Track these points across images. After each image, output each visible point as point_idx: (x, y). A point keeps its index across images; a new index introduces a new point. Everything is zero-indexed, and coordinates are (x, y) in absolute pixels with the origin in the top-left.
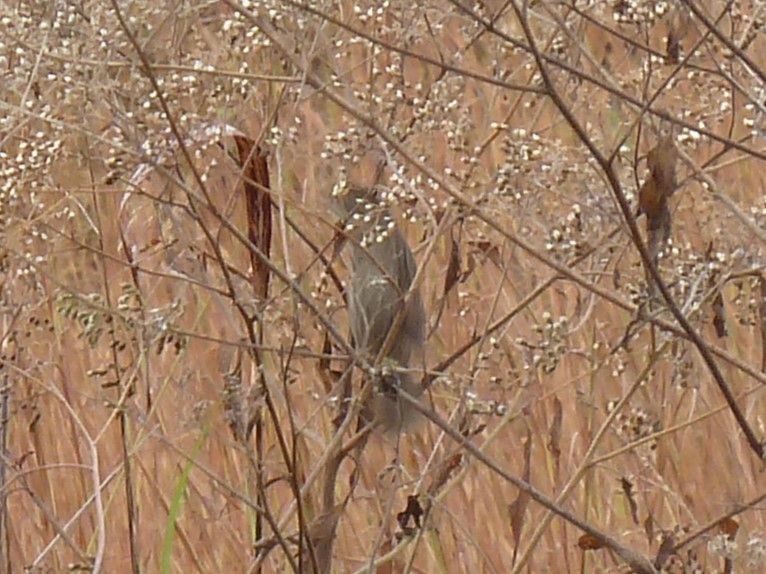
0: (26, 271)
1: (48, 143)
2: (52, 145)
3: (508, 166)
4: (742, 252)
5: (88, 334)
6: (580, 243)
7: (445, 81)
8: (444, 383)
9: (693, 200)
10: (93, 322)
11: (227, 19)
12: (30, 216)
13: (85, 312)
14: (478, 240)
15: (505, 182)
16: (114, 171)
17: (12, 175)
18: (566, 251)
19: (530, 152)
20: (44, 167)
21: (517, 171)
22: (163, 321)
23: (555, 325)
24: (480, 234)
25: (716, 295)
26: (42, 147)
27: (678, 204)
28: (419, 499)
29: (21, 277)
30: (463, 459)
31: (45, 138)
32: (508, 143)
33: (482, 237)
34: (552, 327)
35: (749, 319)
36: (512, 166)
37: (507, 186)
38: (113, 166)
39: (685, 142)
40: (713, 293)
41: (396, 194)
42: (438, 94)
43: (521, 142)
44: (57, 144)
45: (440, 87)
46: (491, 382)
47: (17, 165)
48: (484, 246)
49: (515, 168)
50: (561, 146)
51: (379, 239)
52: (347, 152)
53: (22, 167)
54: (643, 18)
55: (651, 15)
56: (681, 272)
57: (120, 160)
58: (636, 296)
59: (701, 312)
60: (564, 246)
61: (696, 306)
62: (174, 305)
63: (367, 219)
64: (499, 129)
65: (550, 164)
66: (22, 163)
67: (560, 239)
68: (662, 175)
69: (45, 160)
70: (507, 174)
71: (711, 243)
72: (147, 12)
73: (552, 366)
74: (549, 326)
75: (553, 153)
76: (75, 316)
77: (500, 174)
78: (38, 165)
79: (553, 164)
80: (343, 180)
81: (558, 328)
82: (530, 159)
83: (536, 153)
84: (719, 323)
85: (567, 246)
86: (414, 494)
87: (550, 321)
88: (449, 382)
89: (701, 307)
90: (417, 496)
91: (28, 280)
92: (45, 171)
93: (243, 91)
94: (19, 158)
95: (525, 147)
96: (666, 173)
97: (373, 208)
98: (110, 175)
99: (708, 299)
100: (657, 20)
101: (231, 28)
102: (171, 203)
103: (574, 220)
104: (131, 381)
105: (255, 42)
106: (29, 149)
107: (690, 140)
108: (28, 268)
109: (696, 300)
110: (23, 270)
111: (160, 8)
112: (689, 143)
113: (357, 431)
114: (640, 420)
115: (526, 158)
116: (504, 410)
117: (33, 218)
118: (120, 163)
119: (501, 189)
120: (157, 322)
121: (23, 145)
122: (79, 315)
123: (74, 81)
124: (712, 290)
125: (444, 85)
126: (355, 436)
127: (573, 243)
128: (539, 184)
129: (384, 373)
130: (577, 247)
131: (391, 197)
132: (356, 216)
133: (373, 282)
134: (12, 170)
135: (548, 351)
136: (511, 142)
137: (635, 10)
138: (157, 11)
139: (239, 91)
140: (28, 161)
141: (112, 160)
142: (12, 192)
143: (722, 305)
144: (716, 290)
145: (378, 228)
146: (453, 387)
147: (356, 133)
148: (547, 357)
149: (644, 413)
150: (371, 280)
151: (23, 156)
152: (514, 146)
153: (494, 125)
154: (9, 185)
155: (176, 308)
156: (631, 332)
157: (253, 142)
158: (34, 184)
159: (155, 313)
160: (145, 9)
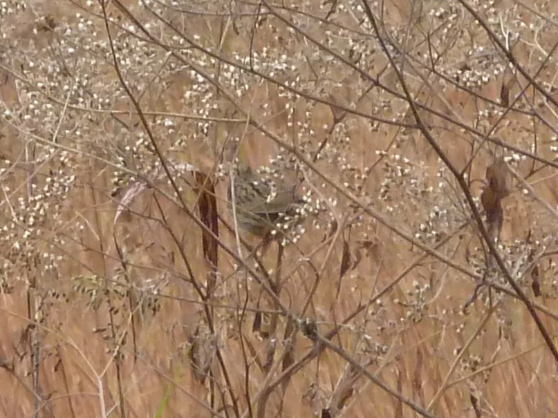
0: (51, 266)
1: (66, 177)
2: (69, 179)
3: (387, 181)
4: (551, 237)
5: (93, 303)
6: (438, 233)
7: (344, 123)
8: (349, 329)
9: (517, 202)
10: (96, 295)
11: (187, 90)
12: (53, 229)
13: (91, 288)
14: (363, 240)
15: (386, 192)
16: (118, 187)
17: (40, 200)
18: (430, 238)
19: (402, 171)
20: (63, 194)
21: (394, 184)
22: (154, 288)
23: (422, 290)
24: (365, 235)
25: (533, 267)
26: (62, 180)
27: (506, 205)
28: (330, 412)
29: (48, 271)
30: (354, 392)
31: (64, 174)
32: (387, 165)
33: (367, 237)
34: (420, 292)
35: (552, 295)
36: (390, 180)
37: (388, 194)
38: (116, 184)
39: (510, 162)
40: (531, 266)
41: (306, 210)
42: (340, 131)
43: (396, 164)
44: (72, 178)
45: (341, 127)
46: (378, 330)
47: (44, 193)
48: (367, 244)
49: (392, 181)
50: (424, 166)
51: (295, 240)
52: (276, 172)
53: (48, 194)
54: (473, 85)
55: (479, 83)
56: (509, 251)
57: (121, 180)
58: (478, 268)
59: (523, 279)
60: (428, 235)
61: (520, 274)
62: (163, 277)
63: (286, 227)
64: (381, 155)
65: (417, 179)
66: (48, 192)
67: (425, 230)
68: (496, 183)
69: (64, 189)
70: (387, 186)
71: (530, 232)
72: (140, 74)
73: (420, 318)
74: (417, 291)
75: (419, 171)
76: (83, 291)
77: (382, 186)
78: (59, 193)
79: (419, 178)
80: (274, 192)
81: (423, 292)
82: (403, 175)
83: (406, 171)
84: (536, 287)
85: (430, 235)
86: (327, 408)
87: (418, 287)
88: (352, 328)
89: (523, 275)
90: (329, 409)
91: (52, 273)
92: (64, 197)
93: (205, 131)
94: (46, 188)
95: (399, 167)
96: (499, 182)
97: (290, 220)
98: (115, 190)
99: (527, 271)
100: (483, 87)
101: (190, 97)
102: (149, 217)
103: (434, 217)
104: (123, 335)
105: (208, 106)
106: (53, 181)
107: (513, 160)
108: (52, 264)
109: (519, 271)
110: (48, 265)
111: (148, 72)
112: (513, 163)
113: (283, 371)
114: (476, 363)
115: (400, 174)
116: (387, 349)
117: (55, 230)
118: (121, 182)
119: (383, 196)
120: (150, 289)
121: (49, 180)
122: (86, 290)
123: (83, 134)
124: (530, 264)
125: (343, 125)
126: (282, 374)
127: (434, 233)
128: (410, 193)
129: (308, 322)
130: (437, 235)
131: (303, 211)
132: (279, 225)
133: (300, 260)
134: (40, 196)
135: (416, 308)
136: (389, 163)
137: (468, 80)
138: (147, 74)
139: (202, 131)
140: (52, 190)
141: (116, 179)
142: (42, 212)
143: (537, 275)
144: (533, 264)
145: (294, 233)
146: (355, 331)
147: (282, 159)
148: (416, 313)
149: (479, 357)
150: (299, 258)
151: (49, 187)
152: (391, 167)
153: (378, 152)
154: (38, 206)
155: (164, 279)
156: (478, 293)
157: (206, 176)
158: (57, 207)
159: (149, 283)
160: (138, 73)
